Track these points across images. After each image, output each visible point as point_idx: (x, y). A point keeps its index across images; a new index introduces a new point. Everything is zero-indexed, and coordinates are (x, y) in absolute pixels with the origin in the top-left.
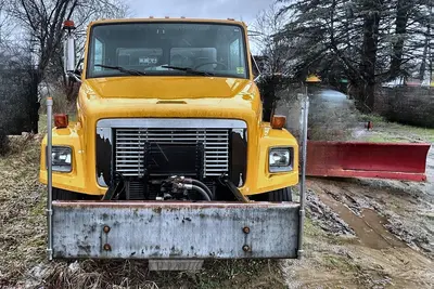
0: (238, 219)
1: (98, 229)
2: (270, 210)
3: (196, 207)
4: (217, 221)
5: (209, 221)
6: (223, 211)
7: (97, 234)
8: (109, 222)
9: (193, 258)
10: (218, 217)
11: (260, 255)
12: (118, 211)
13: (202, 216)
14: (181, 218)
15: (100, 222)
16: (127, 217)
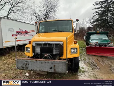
0: (53, 63)
1: (25, 64)
2: (60, 62)
3: (44, 60)
4: (48, 64)
5: (47, 64)
6: (49, 61)
7: (25, 65)
8: (27, 63)
9: (44, 71)
10: (48, 63)
11: (58, 72)
12: (28, 60)
13: (45, 62)
14: (41, 62)
15: (25, 62)
16: (30, 62)
